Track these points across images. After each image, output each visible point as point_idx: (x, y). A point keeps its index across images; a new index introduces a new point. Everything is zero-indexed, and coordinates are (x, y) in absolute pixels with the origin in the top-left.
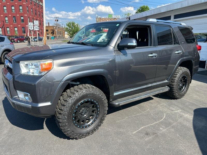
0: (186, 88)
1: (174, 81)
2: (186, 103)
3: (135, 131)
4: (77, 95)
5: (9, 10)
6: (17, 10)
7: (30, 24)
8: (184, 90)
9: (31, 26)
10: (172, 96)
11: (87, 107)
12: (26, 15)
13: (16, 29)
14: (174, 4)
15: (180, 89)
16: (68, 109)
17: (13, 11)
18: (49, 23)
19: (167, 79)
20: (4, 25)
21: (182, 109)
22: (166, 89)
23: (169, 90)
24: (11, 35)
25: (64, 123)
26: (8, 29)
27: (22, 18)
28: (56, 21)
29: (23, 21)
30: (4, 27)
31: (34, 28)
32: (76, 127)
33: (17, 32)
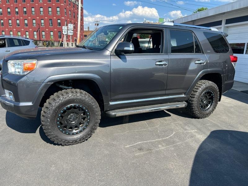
0: (212, 106)
1: (194, 96)
2: (208, 123)
3: (128, 145)
4: (61, 98)
5: (46, 12)
6: (55, 11)
7: (64, 28)
8: (209, 108)
9: (65, 30)
10: (192, 114)
11: (76, 113)
12: (64, 18)
13: (52, 33)
14: (223, 5)
15: (204, 107)
16: (51, 112)
17: (50, 13)
18: (88, 28)
19: (185, 94)
20: (39, 29)
21: (198, 129)
22: (183, 105)
23: (186, 106)
24: (46, 40)
25: (46, 126)
26: (43, 33)
27: (59, 21)
28: (97, 25)
29: (60, 24)
30: (39, 31)
31: (68, 32)
32: (61, 133)
33: (52, 37)
